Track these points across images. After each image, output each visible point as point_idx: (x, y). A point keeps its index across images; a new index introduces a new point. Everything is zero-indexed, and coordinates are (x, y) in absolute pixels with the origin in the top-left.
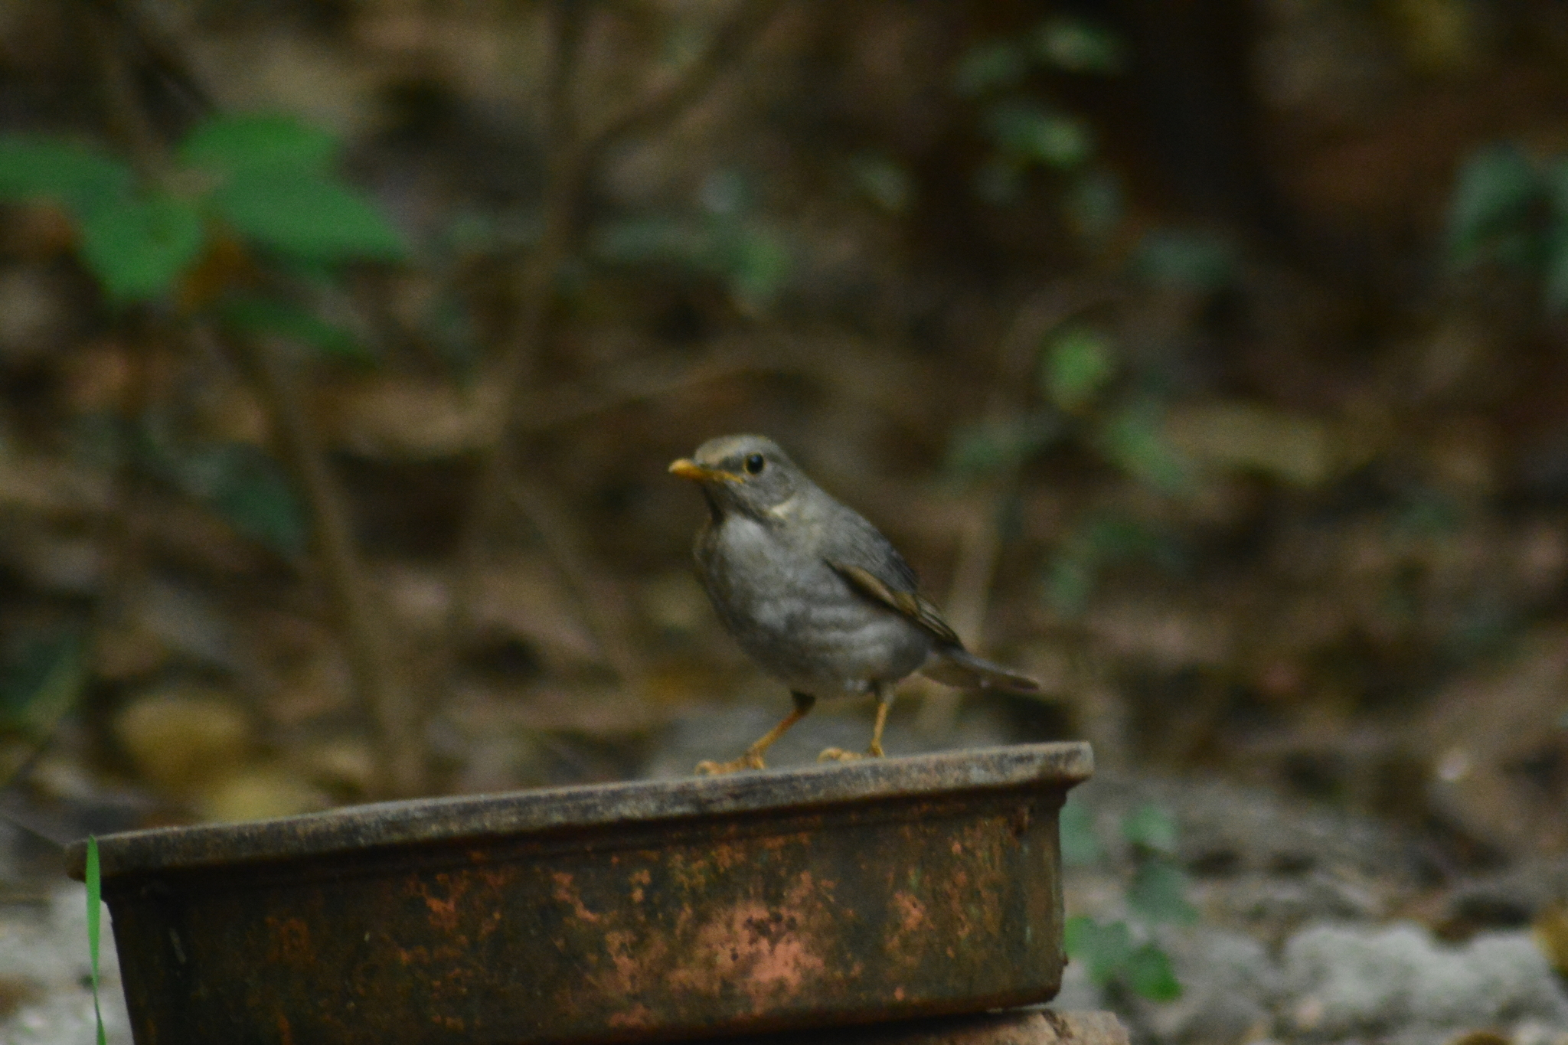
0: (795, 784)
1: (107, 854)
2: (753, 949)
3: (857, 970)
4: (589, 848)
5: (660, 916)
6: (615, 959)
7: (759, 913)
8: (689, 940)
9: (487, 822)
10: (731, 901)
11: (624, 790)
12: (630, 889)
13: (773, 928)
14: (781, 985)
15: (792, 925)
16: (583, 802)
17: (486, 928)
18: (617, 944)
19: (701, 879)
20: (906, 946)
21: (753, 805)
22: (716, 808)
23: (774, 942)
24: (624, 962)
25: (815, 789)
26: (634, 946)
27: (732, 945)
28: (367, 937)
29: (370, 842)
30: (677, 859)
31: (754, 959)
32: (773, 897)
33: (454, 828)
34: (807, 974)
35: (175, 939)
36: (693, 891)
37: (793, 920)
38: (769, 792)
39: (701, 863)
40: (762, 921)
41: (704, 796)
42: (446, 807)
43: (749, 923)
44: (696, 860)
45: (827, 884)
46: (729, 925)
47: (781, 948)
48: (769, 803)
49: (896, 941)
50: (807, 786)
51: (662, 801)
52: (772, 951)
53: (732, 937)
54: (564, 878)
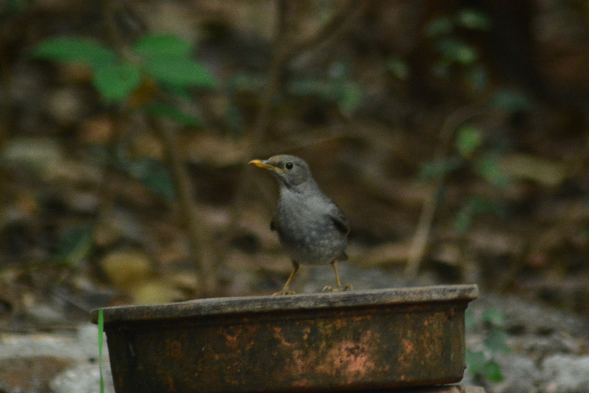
0: (367, 297)
1: (106, 314)
2: (348, 359)
3: (387, 368)
4: (288, 318)
5: (314, 345)
6: (296, 360)
7: (351, 345)
8: (324, 354)
9: (249, 308)
10: (341, 340)
11: (302, 297)
12: (302, 335)
13: (356, 351)
14: (358, 373)
15: (363, 350)
16: (286, 301)
17: (248, 348)
18: (297, 355)
19: (329, 332)
20: (405, 359)
21: (350, 304)
22: (336, 305)
23: (356, 356)
24: (299, 362)
25: (373, 299)
26: (304, 356)
27: (339, 358)
28: (203, 349)
29: (205, 313)
30: (321, 324)
31: (348, 363)
32: (356, 339)
33: (238, 309)
34: (368, 369)
35: (131, 347)
36: (327, 336)
37: (363, 349)
38: (356, 300)
39: (330, 326)
40: (352, 348)
41: (332, 300)
42: (235, 301)
43: (347, 349)
44: (328, 324)
45: (377, 335)
46: (340, 349)
47: (359, 359)
48: (356, 304)
49: (402, 358)
50: (371, 298)
51: (316, 302)
52: (355, 360)
53: (340, 354)
54: (278, 330)
